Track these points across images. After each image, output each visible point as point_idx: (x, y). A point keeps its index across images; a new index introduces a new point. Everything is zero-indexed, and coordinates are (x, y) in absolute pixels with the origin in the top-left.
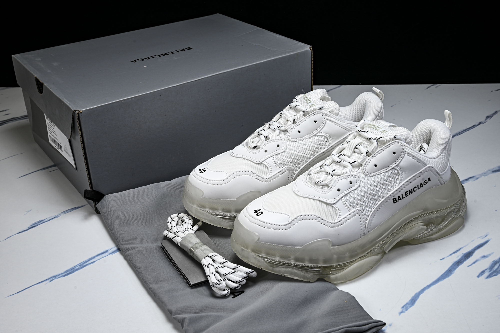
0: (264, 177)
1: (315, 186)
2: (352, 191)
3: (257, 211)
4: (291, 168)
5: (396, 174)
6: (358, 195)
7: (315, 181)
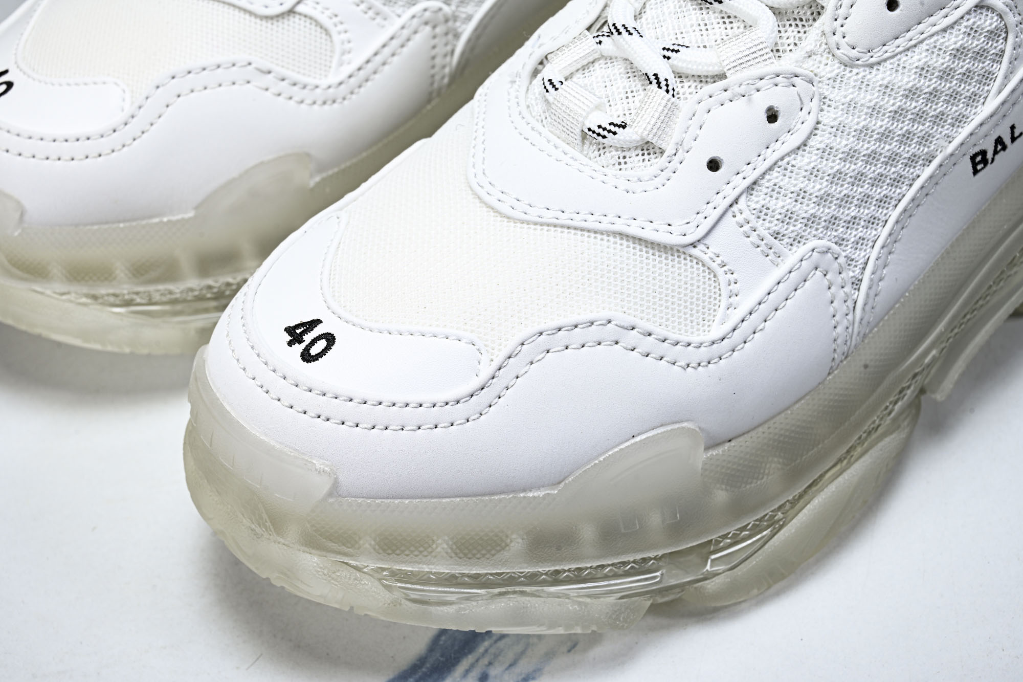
0: (317, 82)
1: (581, 152)
2: (782, 159)
3: (298, 331)
4: (440, 15)
5: (993, 35)
6: (814, 173)
7: (584, 125)
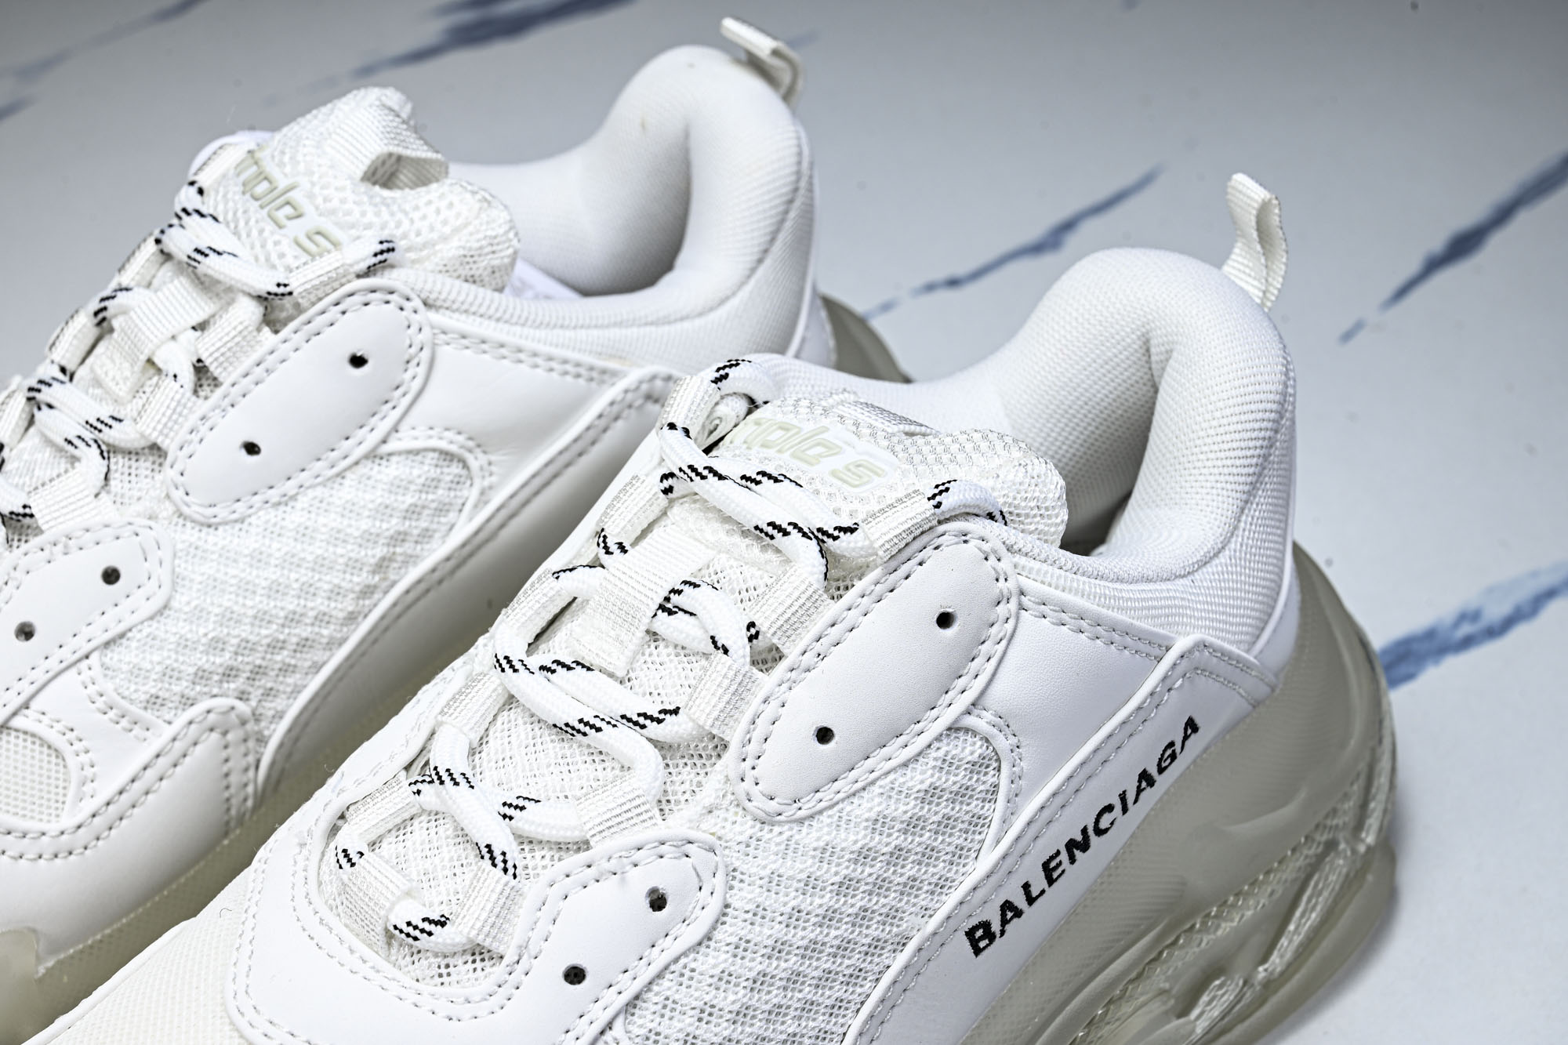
0: (43, 827)
1: (387, 959)
2: (676, 960)
4: (233, 715)
5: (977, 766)
6: (725, 978)
7: (388, 920)
